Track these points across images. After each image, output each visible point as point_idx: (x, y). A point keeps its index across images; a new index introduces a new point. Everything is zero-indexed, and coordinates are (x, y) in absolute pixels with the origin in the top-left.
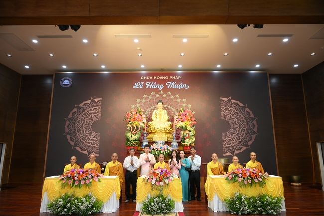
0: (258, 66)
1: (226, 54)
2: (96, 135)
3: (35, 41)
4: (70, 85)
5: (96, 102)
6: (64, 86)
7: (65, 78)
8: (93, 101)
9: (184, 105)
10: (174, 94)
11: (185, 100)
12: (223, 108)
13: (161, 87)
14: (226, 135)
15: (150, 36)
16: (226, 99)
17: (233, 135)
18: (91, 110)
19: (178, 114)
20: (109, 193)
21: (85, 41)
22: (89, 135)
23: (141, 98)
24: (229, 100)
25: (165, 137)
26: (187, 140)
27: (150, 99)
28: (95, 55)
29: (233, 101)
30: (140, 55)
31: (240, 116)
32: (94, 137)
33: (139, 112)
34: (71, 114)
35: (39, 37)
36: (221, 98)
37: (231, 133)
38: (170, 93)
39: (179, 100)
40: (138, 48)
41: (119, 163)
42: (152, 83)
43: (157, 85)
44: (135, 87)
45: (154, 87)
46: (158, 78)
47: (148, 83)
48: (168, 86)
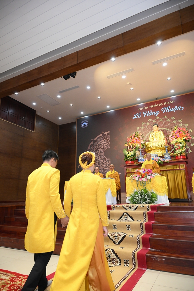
2: (108, 160)
3: (59, 96)
4: (87, 125)
5: (106, 135)
6: (83, 127)
7: (84, 121)
8: (103, 134)
9: (181, 125)
10: (169, 117)
11: (180, 121)
13: (157, 113)
15: (133, 70)
18: (103, 141)
19: (172, 133)
20: (105, 190)
21: (88, 88)
22: (103, 161)
23: (141, 126)
25: (160, 153)
26: (177, 151)
27: (148, 125)
28: (99, 97)
30: (132, 89)
32: (106, 162)
33: (137, 135)
34: (89, 146)
35: (61, 92)
38: (165, 117)
39: (175, 122)
40: (128, 83)
41: (115, 172)
42: (149, 112)
43: (153, 113)
44: (135, 118)
45: (151, 115)
46: (153, 106)
47: (145, 113)
48: (163, 111)
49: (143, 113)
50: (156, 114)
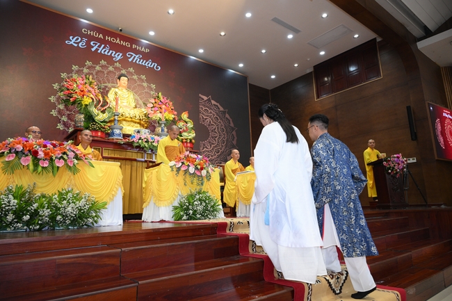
0: (241, 65)
1: (223, 34)
9: (153, 93)
10: (138, 73)
11: (153, 86)
12: (202, 108)
13: (118, 56)
14: (204, 145)
16: (205, 98)
17: (212, 146)
23: (82, 65)
24: (209, 100)
26: (184, 134)
27: (98, 71)
29: (213, 102)
31: (220, 122)
33: (90, 83)
36: (200, 95)
37: (210, 142)
38: (131, 70)
39: (145, 84)
41: (92, 149)
42: (103, 46)
43: (111, 51)
44: (71, 43)
45: (106, 53)
46: (113, 40)
47: (96, 44)
48: (130, 58)
49: (92, 43)
50: (116, 56)
